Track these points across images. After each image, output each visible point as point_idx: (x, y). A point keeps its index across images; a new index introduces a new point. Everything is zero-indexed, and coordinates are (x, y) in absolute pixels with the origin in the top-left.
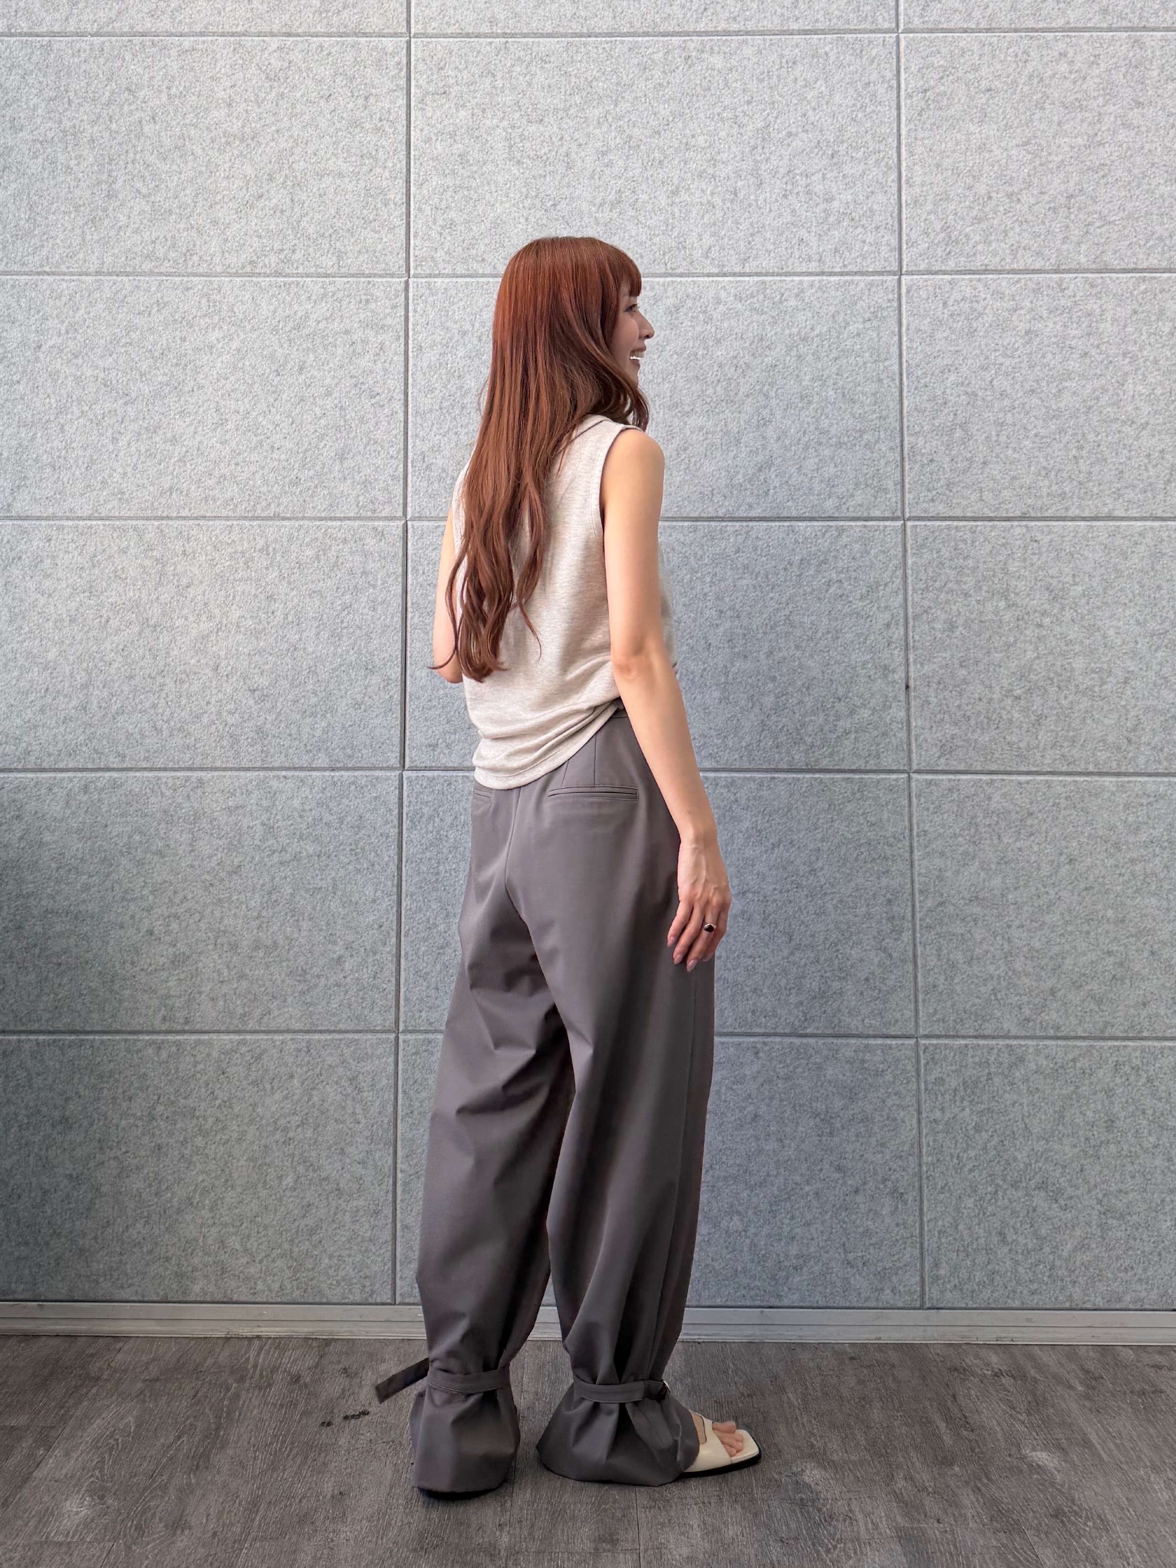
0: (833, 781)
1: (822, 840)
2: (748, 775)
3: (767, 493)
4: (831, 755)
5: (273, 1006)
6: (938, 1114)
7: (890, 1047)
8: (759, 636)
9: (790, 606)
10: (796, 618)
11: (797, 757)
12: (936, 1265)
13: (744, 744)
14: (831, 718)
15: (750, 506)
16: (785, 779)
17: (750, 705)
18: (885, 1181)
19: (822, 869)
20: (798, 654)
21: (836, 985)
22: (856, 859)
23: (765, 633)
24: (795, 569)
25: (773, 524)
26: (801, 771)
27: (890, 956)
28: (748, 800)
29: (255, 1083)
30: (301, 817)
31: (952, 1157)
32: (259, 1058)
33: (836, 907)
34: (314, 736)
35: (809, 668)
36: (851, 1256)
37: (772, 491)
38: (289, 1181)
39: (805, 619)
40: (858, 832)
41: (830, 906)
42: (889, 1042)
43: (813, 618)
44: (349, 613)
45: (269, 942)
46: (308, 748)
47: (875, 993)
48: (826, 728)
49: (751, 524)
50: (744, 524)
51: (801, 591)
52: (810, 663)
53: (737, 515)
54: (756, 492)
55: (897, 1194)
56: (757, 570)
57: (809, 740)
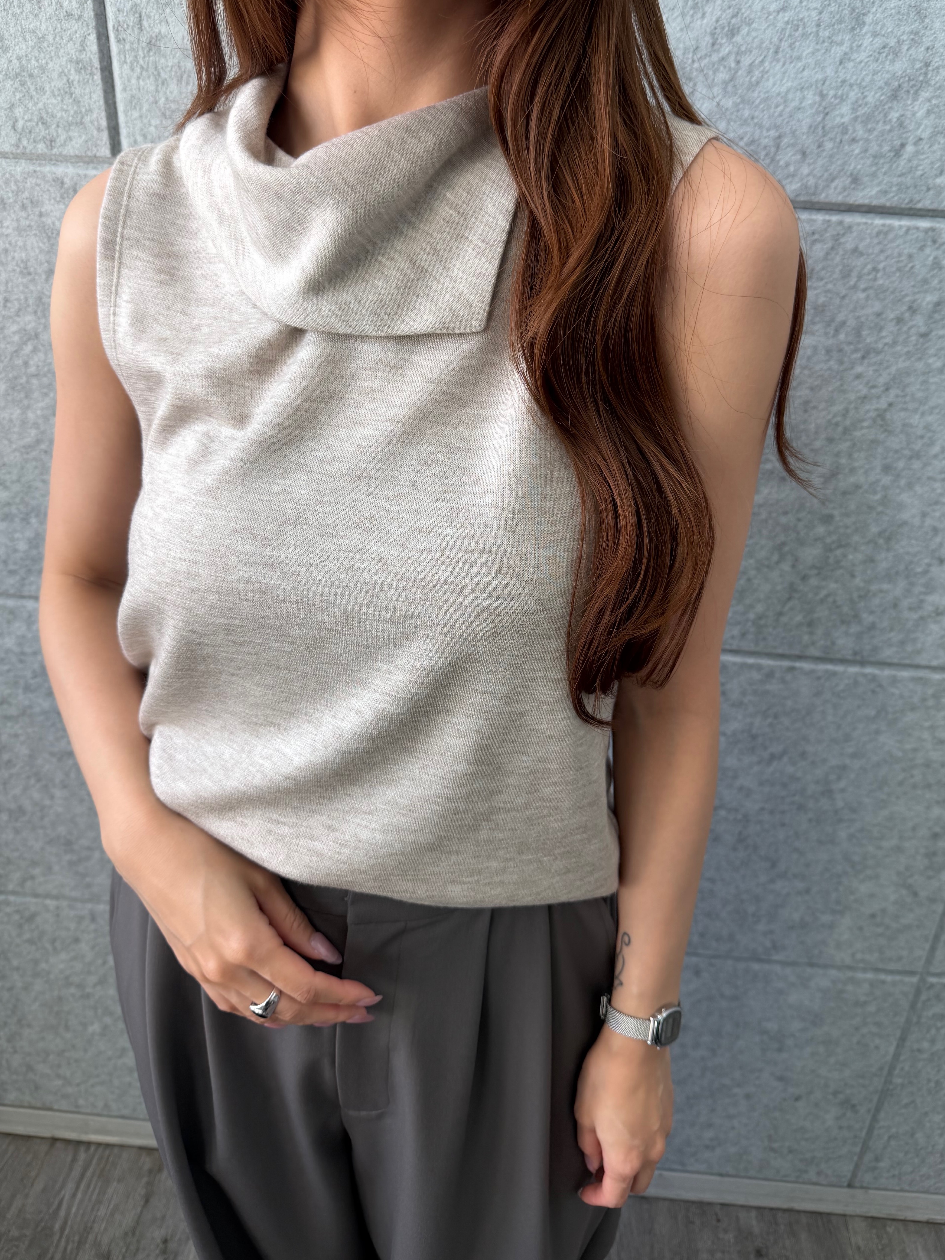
0: (894, 681)
1: (854, 756)
2: (751, 660)
3: (898, 152)
4: (902, 643)
5: (37, 871)
6: (926, 1045)
7: (883, 982)
8: (818, 444)
9: (893, 392)
10: (897, 417)
11: (841, 642)
12: (877, 1159)
13: (752, 616)
14: (918, 589)
15: (855, 180)
16: (812, 671)
17: (775, 558)
18: (835, 1093)
19: (843, 790)
20: (886, 480)
21: (826, 918)
22: (901, 784)
23: (830, 440)
24: (919, 321)
25: (895, 222)
26: (843, 661)
27: (915, 894)
28: (744, 693)
29: (31, 942)
30: (21, 661)
31: (929, 1080)
32: (31, 918)
33: (851, 837)
34: (15, 551)
35: (901, 506)
36: (776, 1145)
37: (910, 149)
38: (95, 1027)
39: (915, 419)
40: (915, 750)
41: (843, 834)
42: (882, 977)
43: (930, 419)
44: (35, 350)
45: (13, 806)
46: (12, 567)
47: (880, 930)
48: (905, 603)
49: (849, 219)
50: (835, 218)
51: (920, 366)
52: (905, 497)
53: (822, 198)
54: (874, 148)
55: (848, 1105)
56: (840, 317)
57: (868, 619)
